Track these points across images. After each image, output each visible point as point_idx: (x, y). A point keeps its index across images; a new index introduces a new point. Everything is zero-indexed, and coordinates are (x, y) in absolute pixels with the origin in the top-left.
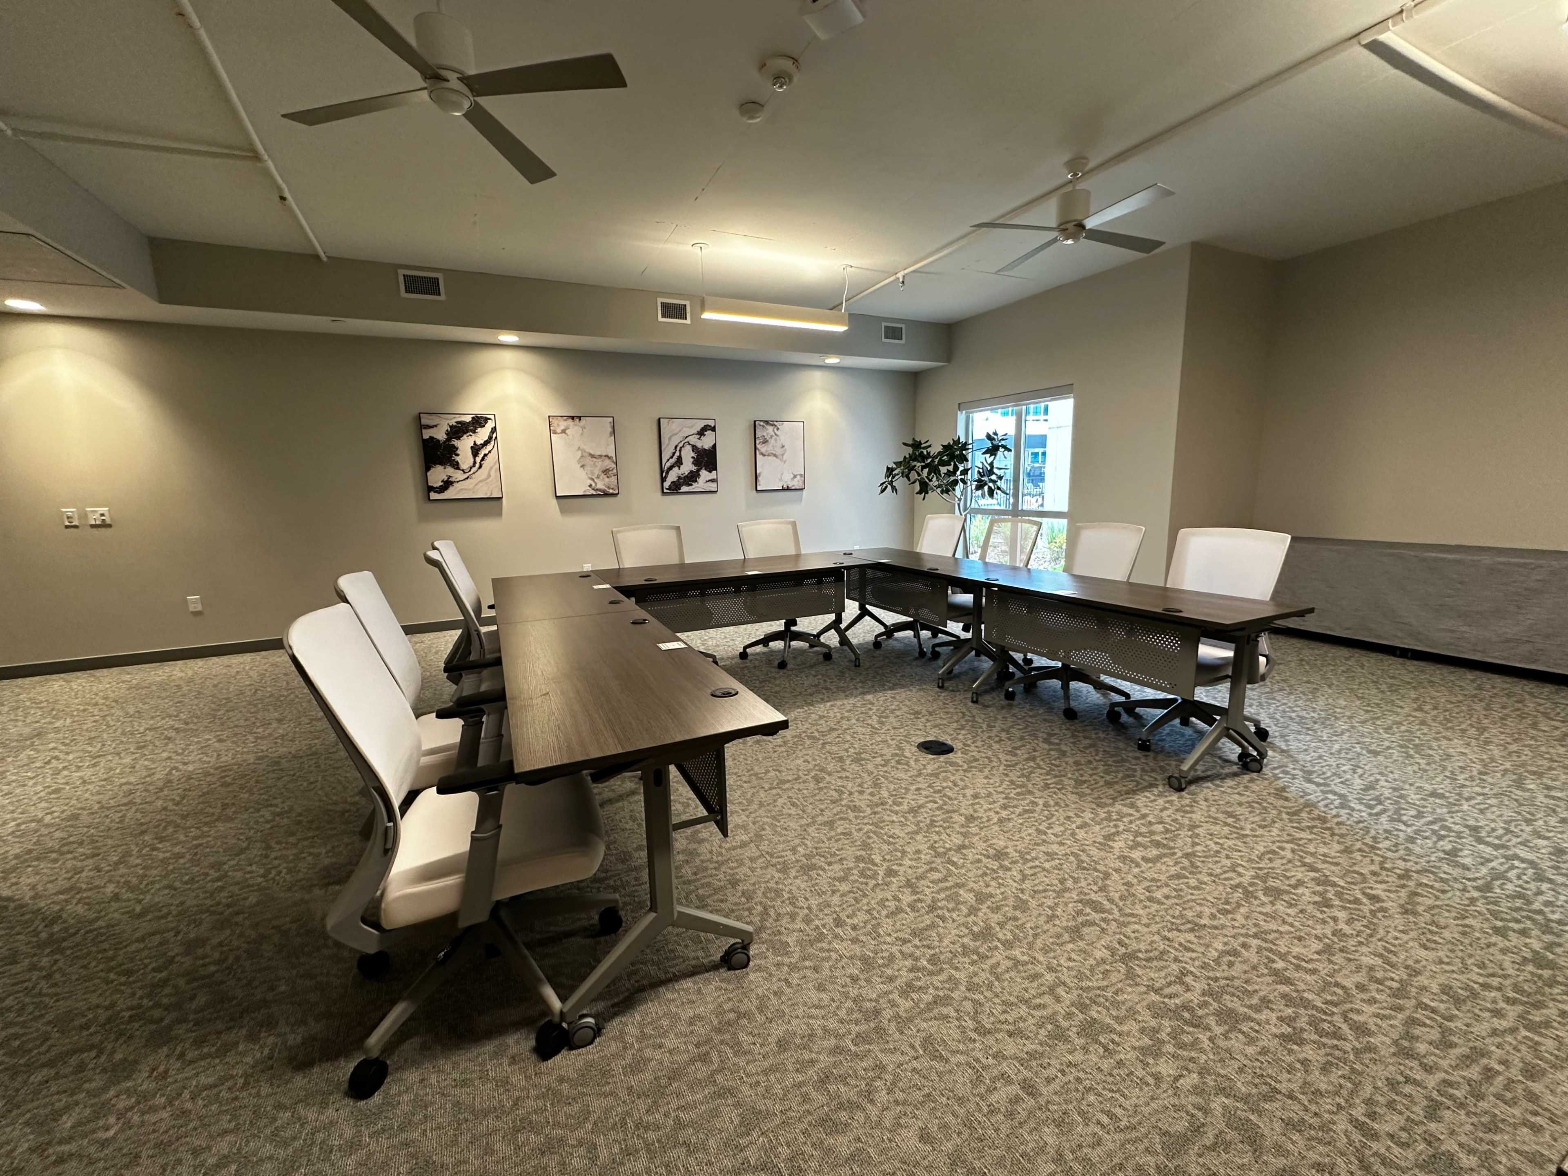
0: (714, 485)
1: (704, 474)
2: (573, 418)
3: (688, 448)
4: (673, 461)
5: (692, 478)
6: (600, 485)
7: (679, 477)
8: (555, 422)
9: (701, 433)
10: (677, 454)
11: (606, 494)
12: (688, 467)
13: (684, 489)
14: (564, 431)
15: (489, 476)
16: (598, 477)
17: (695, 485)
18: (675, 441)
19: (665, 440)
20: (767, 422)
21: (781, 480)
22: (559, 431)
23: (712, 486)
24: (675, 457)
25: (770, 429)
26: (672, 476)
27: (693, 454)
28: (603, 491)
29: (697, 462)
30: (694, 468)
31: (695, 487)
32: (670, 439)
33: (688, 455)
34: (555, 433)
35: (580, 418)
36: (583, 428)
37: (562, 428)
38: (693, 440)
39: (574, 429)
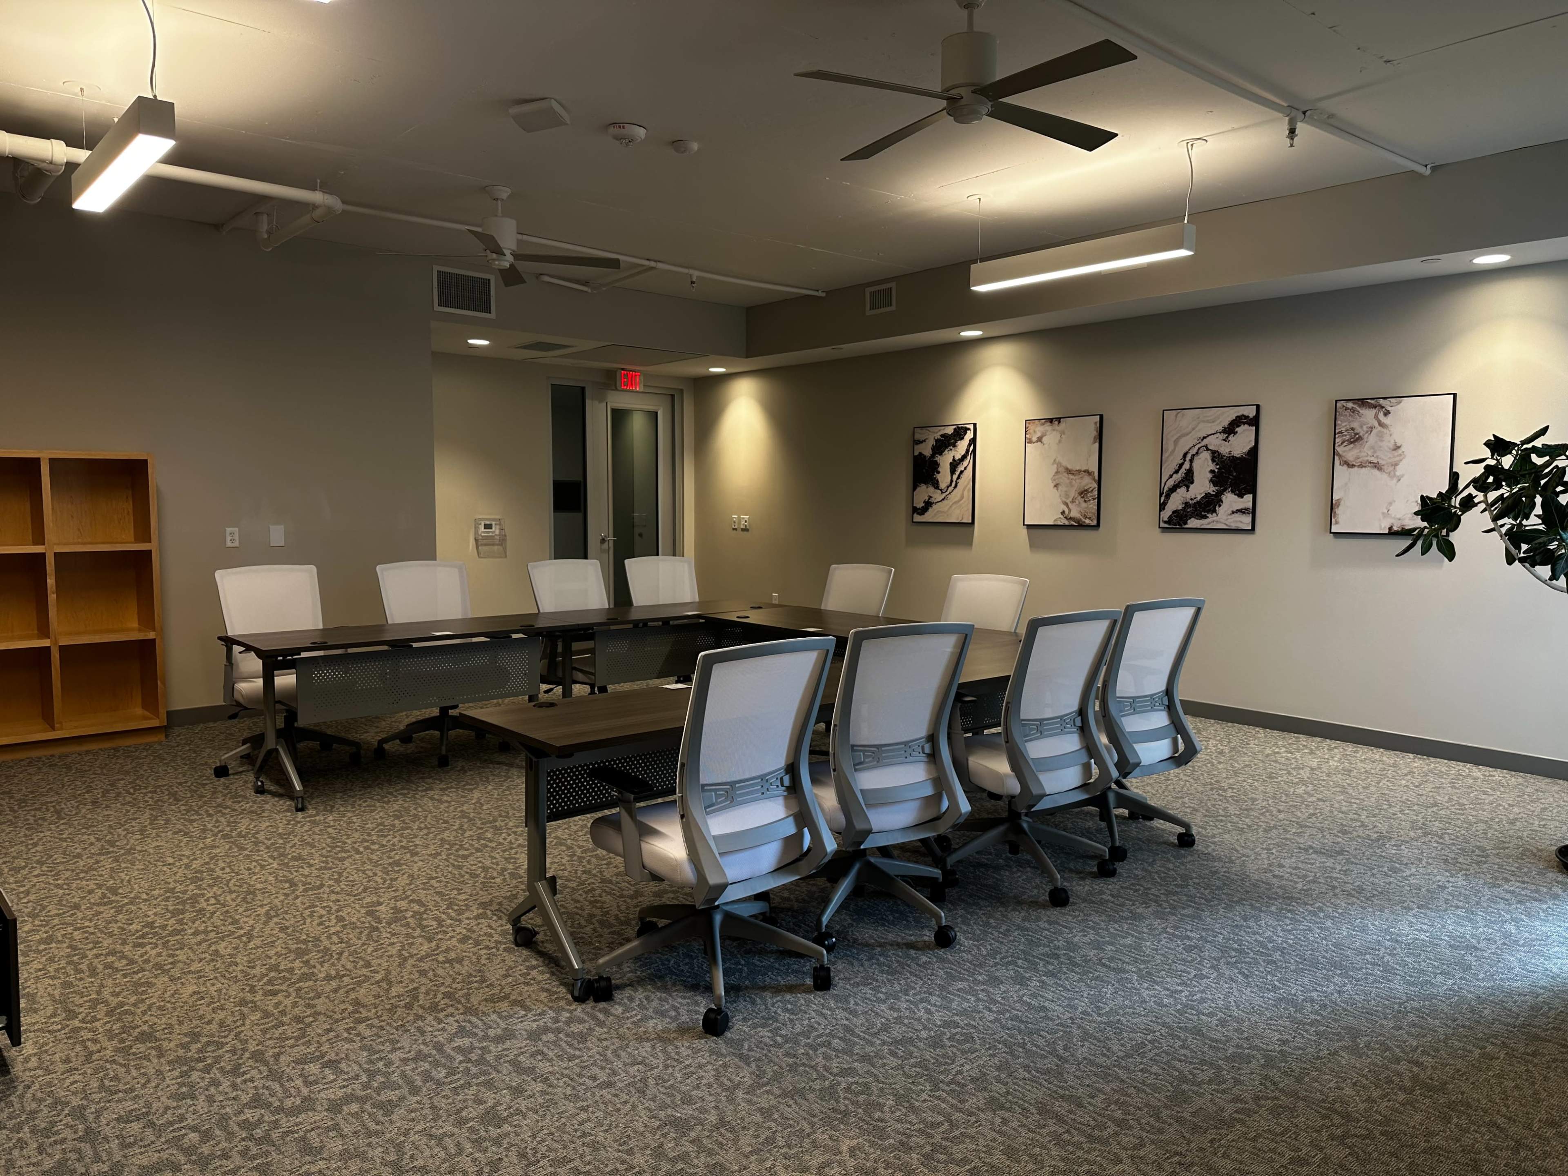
0: (1248, 519)
1: (1230, 501)
2: (1051, 420)
3: (1206, 456)
4: (1178, 477)
5: (1209, 505)
6: (1075, 513)
7: (1187, 504)
8: (1031, 428)
9: (1230, 430)
10: (1187, 466)
11: (1080, 526)
12: (1202, 486)
13: (1193, 523)
14: (1040, 440)
15: (962, 497)
16: (1073, 502)
17: (1212, 517)
18: (1185, 444)
19: (1169, 446)
20: (1362, 402)
21: (1386, 515)
22: (1034, 439)
23: (1245, 521)
24: (1183, 471)
25: (1368, 414)
26: (1176, 502)
27: (1212, 466)
28: (1078, 521)
29: (1218, 479)
30: (1212, 489)
31: (1211, 521)
32: (1176, 442)
33: (1204, 468)
34: (1030, 442)
35: (1059, 420)
36: (1062, 433)
37: (1039, 434)
38: (1215, 442)
39: (1052, 436)
